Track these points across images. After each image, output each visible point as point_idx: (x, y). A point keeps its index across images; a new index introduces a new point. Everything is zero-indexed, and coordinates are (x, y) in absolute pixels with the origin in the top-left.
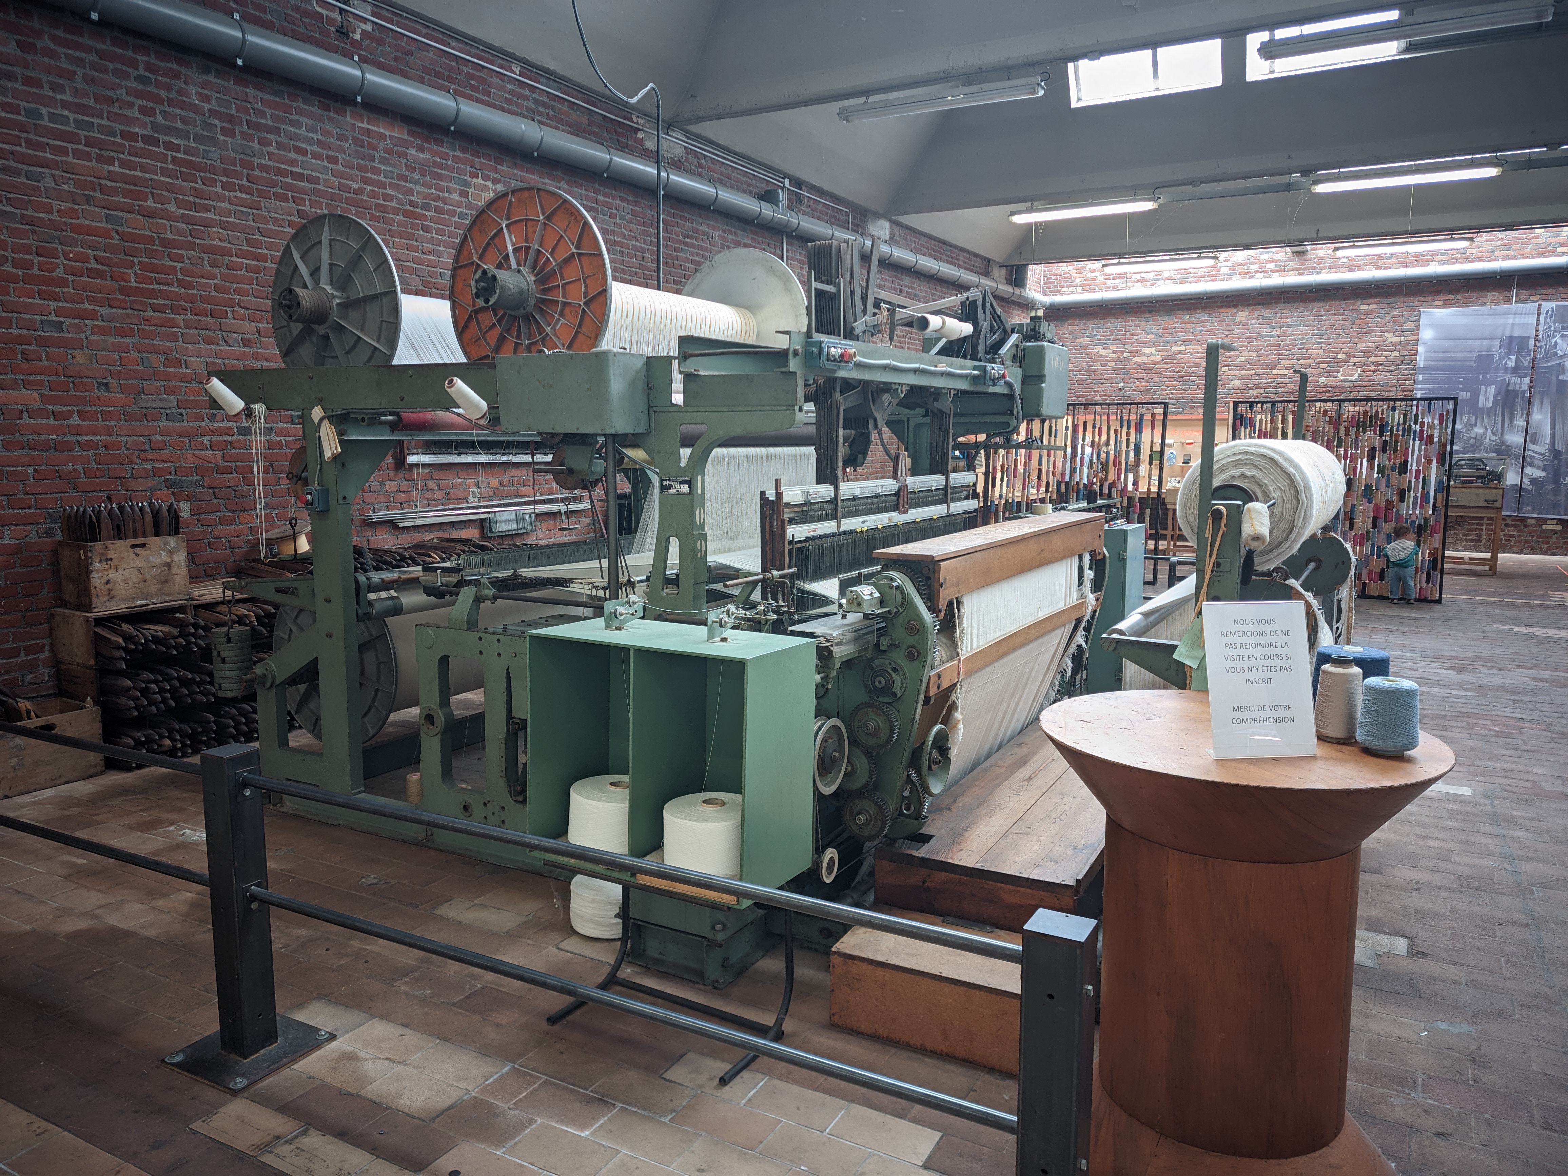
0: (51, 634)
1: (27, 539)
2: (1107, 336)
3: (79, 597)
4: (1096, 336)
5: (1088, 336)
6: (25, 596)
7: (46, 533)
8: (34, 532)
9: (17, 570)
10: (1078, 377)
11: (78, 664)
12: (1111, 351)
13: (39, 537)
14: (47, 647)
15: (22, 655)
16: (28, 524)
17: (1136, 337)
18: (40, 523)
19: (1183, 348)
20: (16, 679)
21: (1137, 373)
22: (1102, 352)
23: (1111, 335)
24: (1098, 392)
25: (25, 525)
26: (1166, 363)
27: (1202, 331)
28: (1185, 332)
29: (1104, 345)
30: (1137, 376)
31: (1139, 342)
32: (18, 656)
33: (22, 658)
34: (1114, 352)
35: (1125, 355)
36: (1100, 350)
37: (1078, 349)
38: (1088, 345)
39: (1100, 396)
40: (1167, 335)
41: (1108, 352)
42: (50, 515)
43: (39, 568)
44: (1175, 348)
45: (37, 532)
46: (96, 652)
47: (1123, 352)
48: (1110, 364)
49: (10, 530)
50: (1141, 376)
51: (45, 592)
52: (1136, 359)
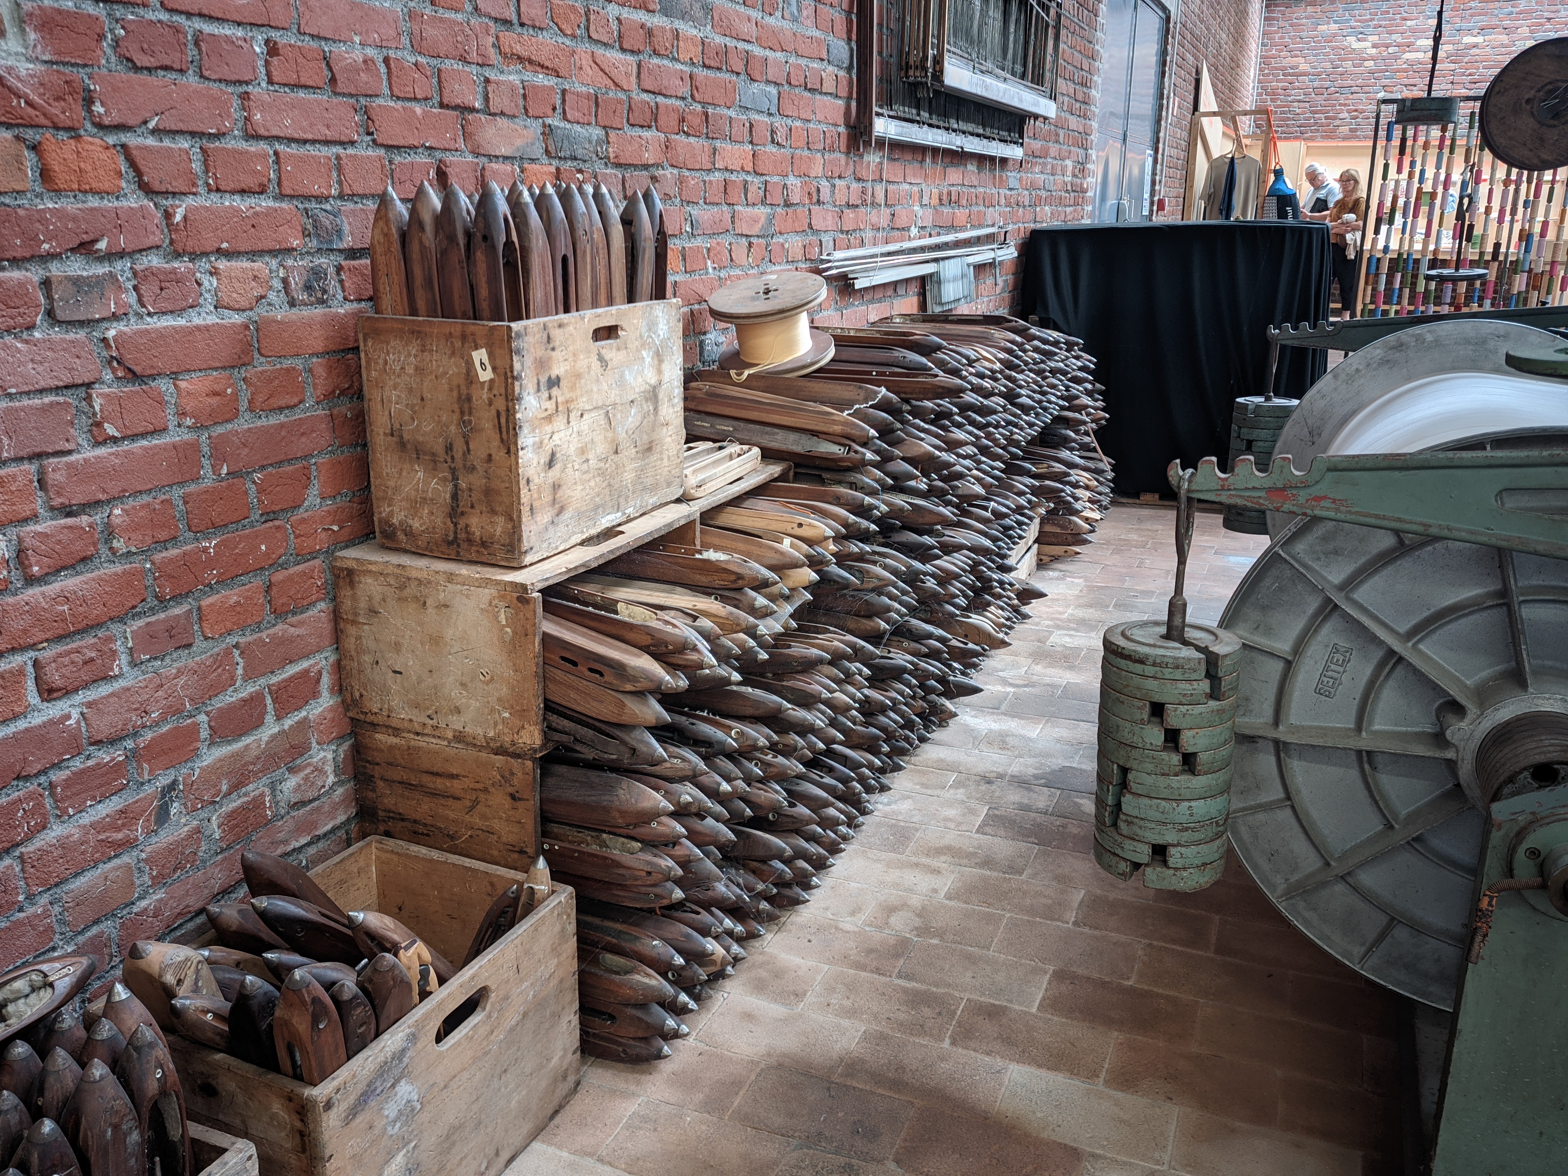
0: (337, 637)
1: (262, 311)
2: (1367, 21)
3: (455, 512)
4: (1348, 21)
5: (1336, 22)
6: (269, 515)
7: (308, 288)
8: (277, 284)
9: (244, 423)
10: (1316, 84)
11: (460, 737)
12: (1370, 44)
13: (292, 304)
14: (326, 681)
15: (269, 718)
16: (262, 253)
17: (1409, 23)
18: (290, 251)
19: (1480, 39)
20: (257, 803)
21: (1407, 77)
22: (1356, 45)
23: (1372, 20)
24: (1345, 105)
25: (253, 254)
26: (1452, 62)
27: (1512, 13)
28: (1486, 14)
29: (1361, 36)
30: (1406, 81)
31: (1413, 31)
32: (259, 723)
33: (270, 729)
34: (1374, 46)
35: (1391, 50)
36: (1352, 42)
37: (1319, 42)
38: (1334, 36)
39: (1349, 112)
40: (1458, 20)
41: (1366, 46)
42: (316, 224)
43: (298, 414)
44: (1468, 40)
45: (285, 281)
46: (546, 701)
47: (1387, 46)
48: (1367, 63)
49: (215, 272)
50: (1412, 81)
51: (313, 497)
52: (1408, 56)
